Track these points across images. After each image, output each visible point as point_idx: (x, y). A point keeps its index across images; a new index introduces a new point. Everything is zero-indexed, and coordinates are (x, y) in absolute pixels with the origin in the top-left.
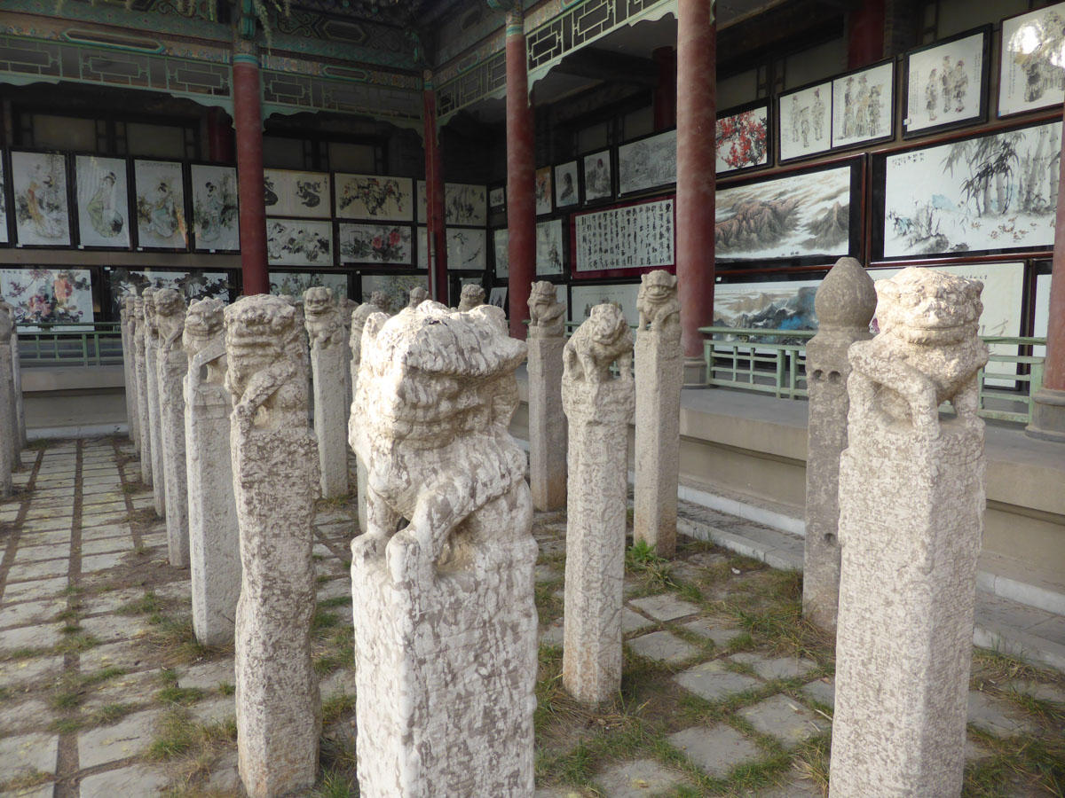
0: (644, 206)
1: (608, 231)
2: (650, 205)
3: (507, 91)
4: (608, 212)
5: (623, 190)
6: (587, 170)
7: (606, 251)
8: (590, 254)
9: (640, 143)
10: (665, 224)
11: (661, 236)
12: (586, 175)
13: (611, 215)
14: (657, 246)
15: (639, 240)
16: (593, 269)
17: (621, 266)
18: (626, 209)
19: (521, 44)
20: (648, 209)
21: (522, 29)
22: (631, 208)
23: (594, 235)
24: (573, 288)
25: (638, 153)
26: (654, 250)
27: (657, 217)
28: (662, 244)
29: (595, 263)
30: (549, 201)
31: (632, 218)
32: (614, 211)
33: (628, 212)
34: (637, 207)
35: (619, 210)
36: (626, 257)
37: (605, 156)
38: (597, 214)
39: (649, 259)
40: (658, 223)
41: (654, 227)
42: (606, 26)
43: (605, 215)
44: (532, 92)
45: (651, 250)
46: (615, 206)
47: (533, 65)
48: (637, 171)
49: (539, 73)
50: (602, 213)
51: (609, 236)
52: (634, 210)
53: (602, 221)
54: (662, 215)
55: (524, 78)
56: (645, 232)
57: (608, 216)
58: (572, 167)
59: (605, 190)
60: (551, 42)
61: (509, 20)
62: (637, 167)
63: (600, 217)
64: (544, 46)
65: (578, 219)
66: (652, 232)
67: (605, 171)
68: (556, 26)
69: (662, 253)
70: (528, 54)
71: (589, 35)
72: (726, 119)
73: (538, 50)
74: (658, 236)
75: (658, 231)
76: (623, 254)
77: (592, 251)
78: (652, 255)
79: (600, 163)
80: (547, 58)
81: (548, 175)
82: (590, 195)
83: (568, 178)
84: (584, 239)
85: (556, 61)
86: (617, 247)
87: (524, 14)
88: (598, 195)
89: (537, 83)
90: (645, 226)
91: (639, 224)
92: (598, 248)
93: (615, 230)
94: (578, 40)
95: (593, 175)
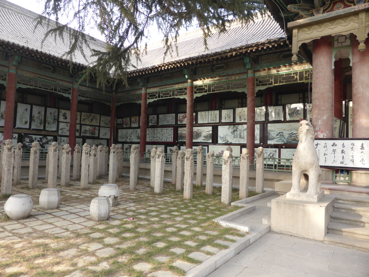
0: (166, 128)
2: (167, 128)
3: (142, 102)
5: (160, 124)
6: (150, 118)
7: (154, 137)
8: (150, 138)
9: (165, 115)
10: (171, 133)
11: (170, 135)
14: (169, 137)
15: (164, 136)
16: (151, 141)
19: (146, 94)
20: (167, 129)
21: (146, 91)
22: (162, 128)
23: (151, 133)
24: (146, 145)
25: (164, 117)
26: (168, 138)
27: (169, 131)
29: (151, 140)
30: (138, 124)
31: (162, 131)
34: (164, 129)
35: (159, 129)
36: (160, 139)
37: (155, 116)
38: (152, 129)
40: (169, 132)
42: (170, 96)
46: (157, 128)
47: (149, 99)
48: (164, 120)
49: (151, 101)
51: (155, 134)
53: (154, 130)
55: (146, 101)
59: (155, 123)
60: (155, 95)
61: (143, 89)
64: (152, 95)
65: (147, 129)
66: (167, 134)
67: (155, 119)
68: (156, 93)
69: (170, 139)
70: (147, 96)
71: (165, 97)
73: (150, 96)
75: (169, 134)
78: (167, 139)
79: (154, 117)
80: (153, 98)
81: (138, 118)
82: (150, 124)
84: (148, 134)
85: (156, 99)
86: (158, 137)
87: (147, 88)
88: (153, 125)
89: (149, 103)
90: (166, 133)
91: (164, 132)
92: (152, 136)
93: (157, 133)
94: (162, 97)
95: (152, 120)
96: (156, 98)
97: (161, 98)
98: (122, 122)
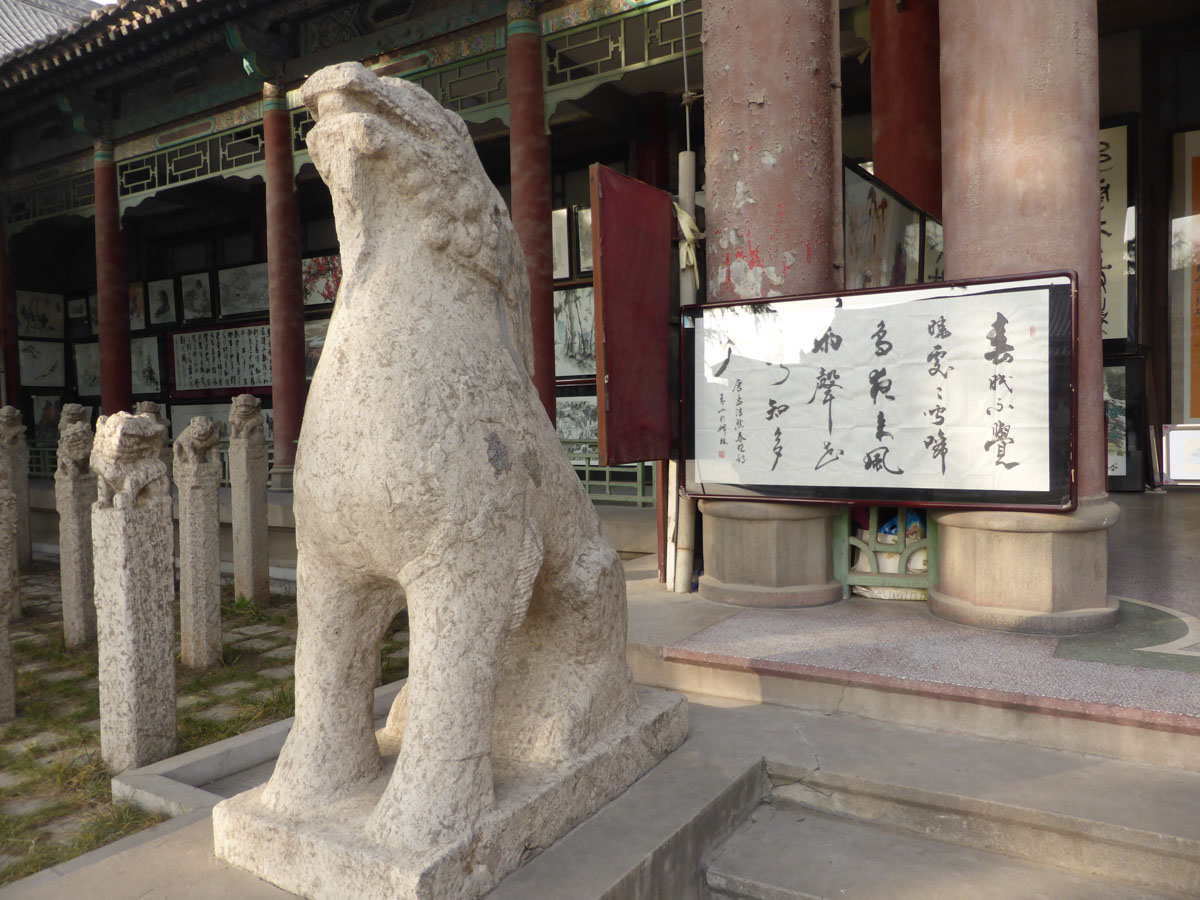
0: (246, 329)
1: (210, 351)
2: (252, 328)
3: (96, 210)
4: (209, 333)
5: (224, 312)
6: (185, 290)
7: (208, 371)
8: (191, 373)
9: (240, 269)
11: (264, 358)
12: (184, 294)
13: (212, 336)
14: (260, 367)
15: (241, 361)
16: (195, 388)
17: (224, 386)
18: (228, 331)
19: (111, 170)
20: (250, 332)
21: (112, 156)
22: (233, 330)
23: (195, 354)
24: (173, 407)
25: (238, 279)
26: (258, 371)
27: (260, 340)
28: (265, 366)
29: (197, 382)
30: (142, 317)
31: (234, 340)
32: (215, 332)
33: (230, 334)
34: (239, 330)
35: (221, 332)
36: (229, 377)
37: (205, 278)
38: (197, 334)
39: (252, 380)
40: (260, 348)
41: (257, 350)
42: (202, 172)
43: (206, 335)
44: (124, 217)
45: (254, 372)
46: (219, 327)
47: (125, 192)
48: (238, 295)
49: (131, 200)
50: (202, 333)
51: (210, 356)
52: (236, 332)
53: (203, 340)
54: (264, 338)
55: (115, 203)
56: (247, 354)
57: (209, 337)
58: (168, 285)
59: (205, 310)
60: (145, 175)
61: (98, 145)
62: (238, 292)
63: (200, 337)
64: (137, 176)
65: (176, 337)
66: (254, 354)
67: (204, 294)
68: (150, 161)
69: (265, 374)
70: (119, 180)
71: (184, 178)
72: (320, 258)
73: (130, 178)
74: (261, 358)
75: (260, 354)
76: (226, 374)
77: (193, 371)
78: (255, 376)
79: (199, 283)
80: (140, 188)
81: (140, 290)
82: (189, 315)
83: (163, 294)
84: (184, 359)
85: (151, 193)
86: (220, 367)
87: (113, 143)
88: (198, 315)
89: (129, 209)
90: (247, 349)
91: (241, 346)
92: (199, 367)
93: (216, 350)
94: (174, 179)
95: (191, 294)
96: (151, 185)
97: (168, 186)
98: (85, 314)
